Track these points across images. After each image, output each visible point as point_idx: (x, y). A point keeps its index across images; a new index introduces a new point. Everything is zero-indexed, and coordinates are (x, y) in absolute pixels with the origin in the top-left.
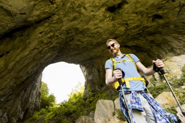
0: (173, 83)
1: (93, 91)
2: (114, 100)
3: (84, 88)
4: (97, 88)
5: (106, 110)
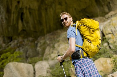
0: (114, 48)
4: (0, 42)
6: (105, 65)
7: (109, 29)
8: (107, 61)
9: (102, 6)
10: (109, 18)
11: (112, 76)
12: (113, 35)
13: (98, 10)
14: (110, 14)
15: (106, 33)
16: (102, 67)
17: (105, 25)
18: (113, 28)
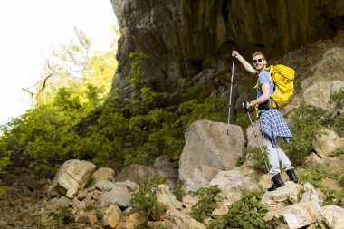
1: (154, 86)
2: (244, 127)
3: (115, 64)
4: (174, 72)
5: (217, 152)
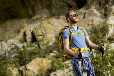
6: (41, 65)
7: (40, 31)
8: (43, 60)
9: (27, 8)
10: (35, 21)
11: (55, 74)
12: (44, 37)
13: (23, 11)
14: (36, 17)
15: (37, 35)
16: (38, 66)
17: (35, 27)
18: (44, 30)
